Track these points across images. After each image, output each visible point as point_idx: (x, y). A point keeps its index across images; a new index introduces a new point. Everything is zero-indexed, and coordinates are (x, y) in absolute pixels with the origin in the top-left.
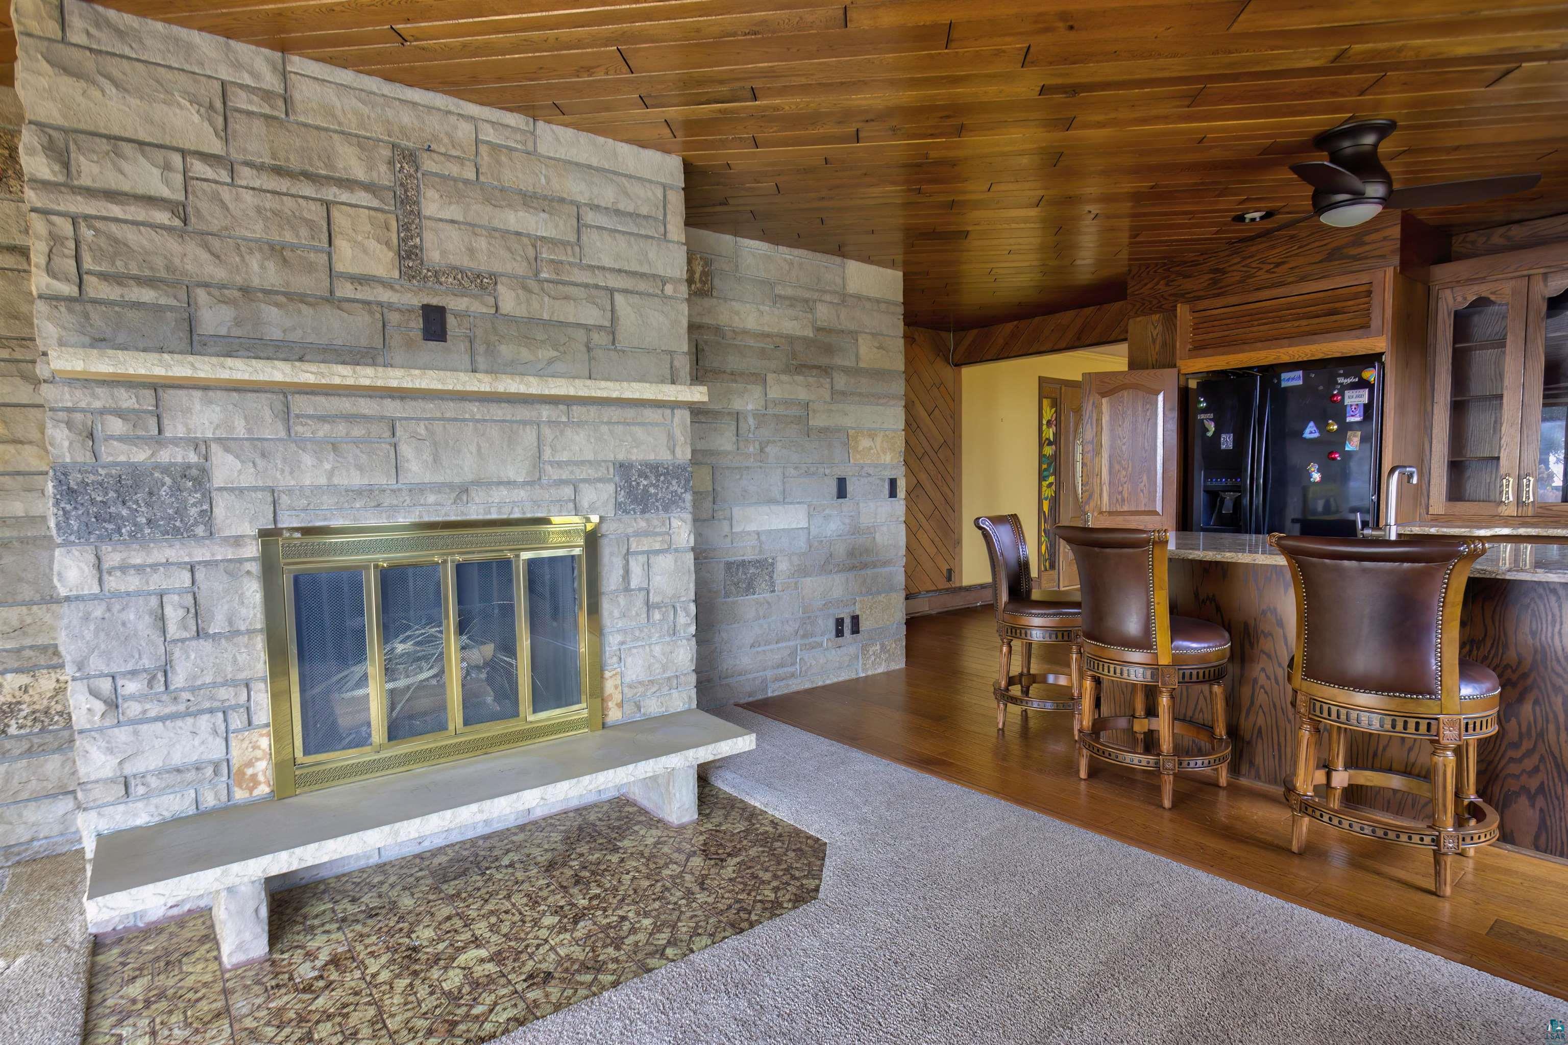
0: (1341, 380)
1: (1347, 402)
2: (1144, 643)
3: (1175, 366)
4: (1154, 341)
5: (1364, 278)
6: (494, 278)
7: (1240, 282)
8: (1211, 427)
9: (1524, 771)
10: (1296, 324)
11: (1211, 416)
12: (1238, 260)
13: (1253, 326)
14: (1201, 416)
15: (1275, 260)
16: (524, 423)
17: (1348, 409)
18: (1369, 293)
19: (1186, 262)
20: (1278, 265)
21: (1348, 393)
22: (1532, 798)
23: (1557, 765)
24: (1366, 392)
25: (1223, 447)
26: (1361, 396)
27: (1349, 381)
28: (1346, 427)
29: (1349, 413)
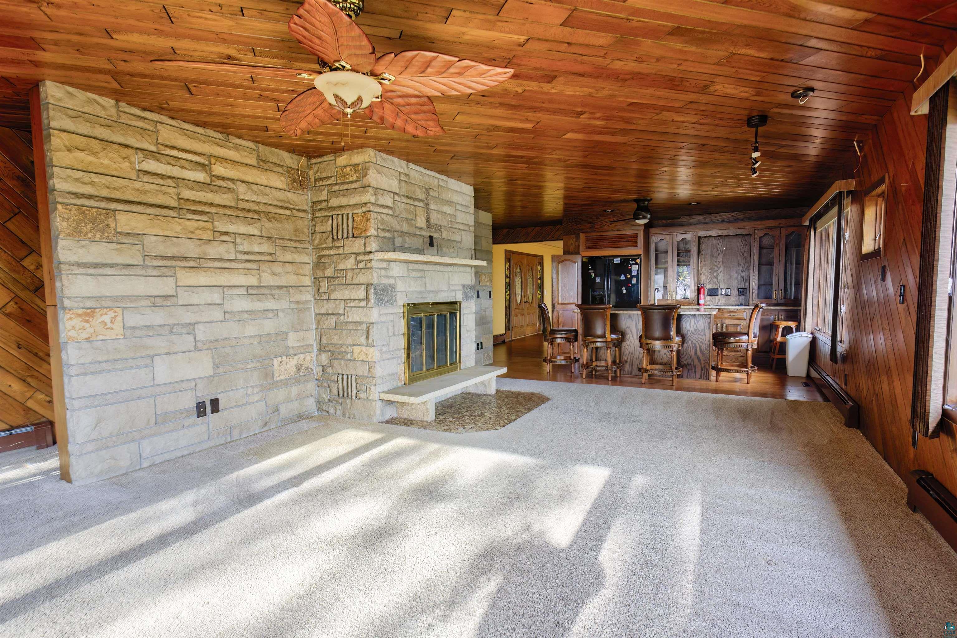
0: (630, 262)
1: (632, 269)
2: (603, 336)
3: (580, 254)
4: (572, 244)
5: (636, 232)
6: (441, 226)
7: (600, 228)
8: (593, 275)
11: (593, 271)
14: (590, 271)
16: (446, 272)
18: (637, 236)
19: (582, 220)
21: (633, 266)
25: (597, 281)
26: (636, 267)
27: (633, 262)
28: (632, 276)
29: (633, 272)
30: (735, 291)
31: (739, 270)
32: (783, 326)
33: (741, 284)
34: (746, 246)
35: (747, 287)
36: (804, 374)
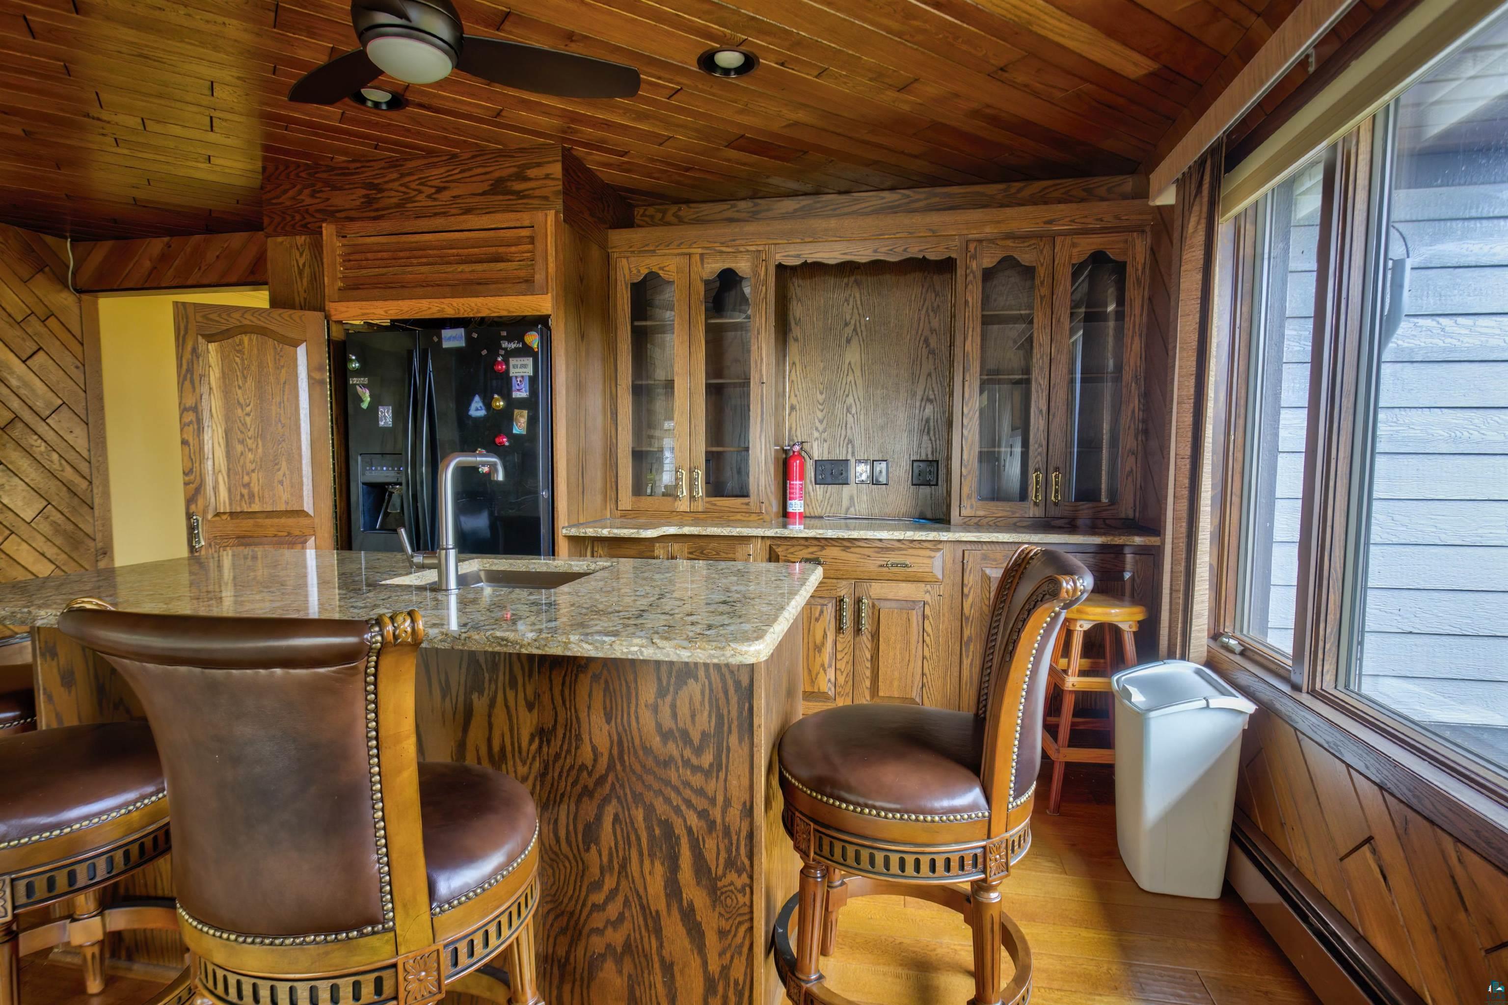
0: (505, 344)
1: (513, 372)
3: (322, 309)
4: (301, 272)
5: (526, 218)
7: (398, 206)
8: (367, 396)
9: (608, 922)
10: (461, 268)
11: (365, 380)
12: (395, 176)
13: (412, 265)
14: (353, 381)
15: (437, 183)
17: (514, 380)
18: (532, 240)
19: (333, 169)
20: (439, 190)
21: (513, 361)
22: (619, 961)
23: (642, 907)
24: (529, 361)
25: (382, 424)
26: (524, 366)
27: (513, 346)
28: (513, 404)
29: (515, 386)
30: (901, 471)
31: (914, 395)
32: (1087, 626)
33: (920, 446)
34: (936, 310)
35: (941, 457)
36: (1213, 891)
